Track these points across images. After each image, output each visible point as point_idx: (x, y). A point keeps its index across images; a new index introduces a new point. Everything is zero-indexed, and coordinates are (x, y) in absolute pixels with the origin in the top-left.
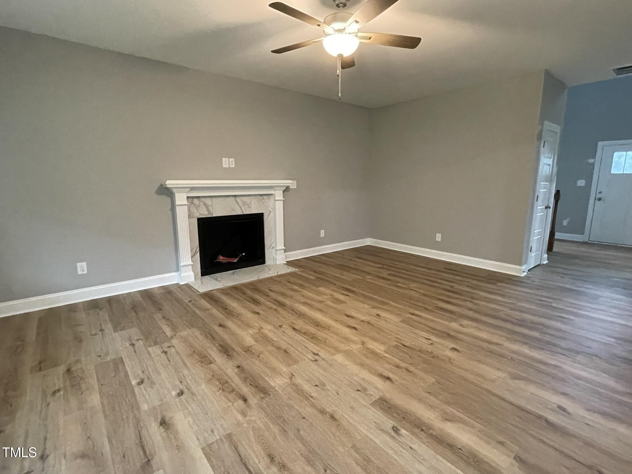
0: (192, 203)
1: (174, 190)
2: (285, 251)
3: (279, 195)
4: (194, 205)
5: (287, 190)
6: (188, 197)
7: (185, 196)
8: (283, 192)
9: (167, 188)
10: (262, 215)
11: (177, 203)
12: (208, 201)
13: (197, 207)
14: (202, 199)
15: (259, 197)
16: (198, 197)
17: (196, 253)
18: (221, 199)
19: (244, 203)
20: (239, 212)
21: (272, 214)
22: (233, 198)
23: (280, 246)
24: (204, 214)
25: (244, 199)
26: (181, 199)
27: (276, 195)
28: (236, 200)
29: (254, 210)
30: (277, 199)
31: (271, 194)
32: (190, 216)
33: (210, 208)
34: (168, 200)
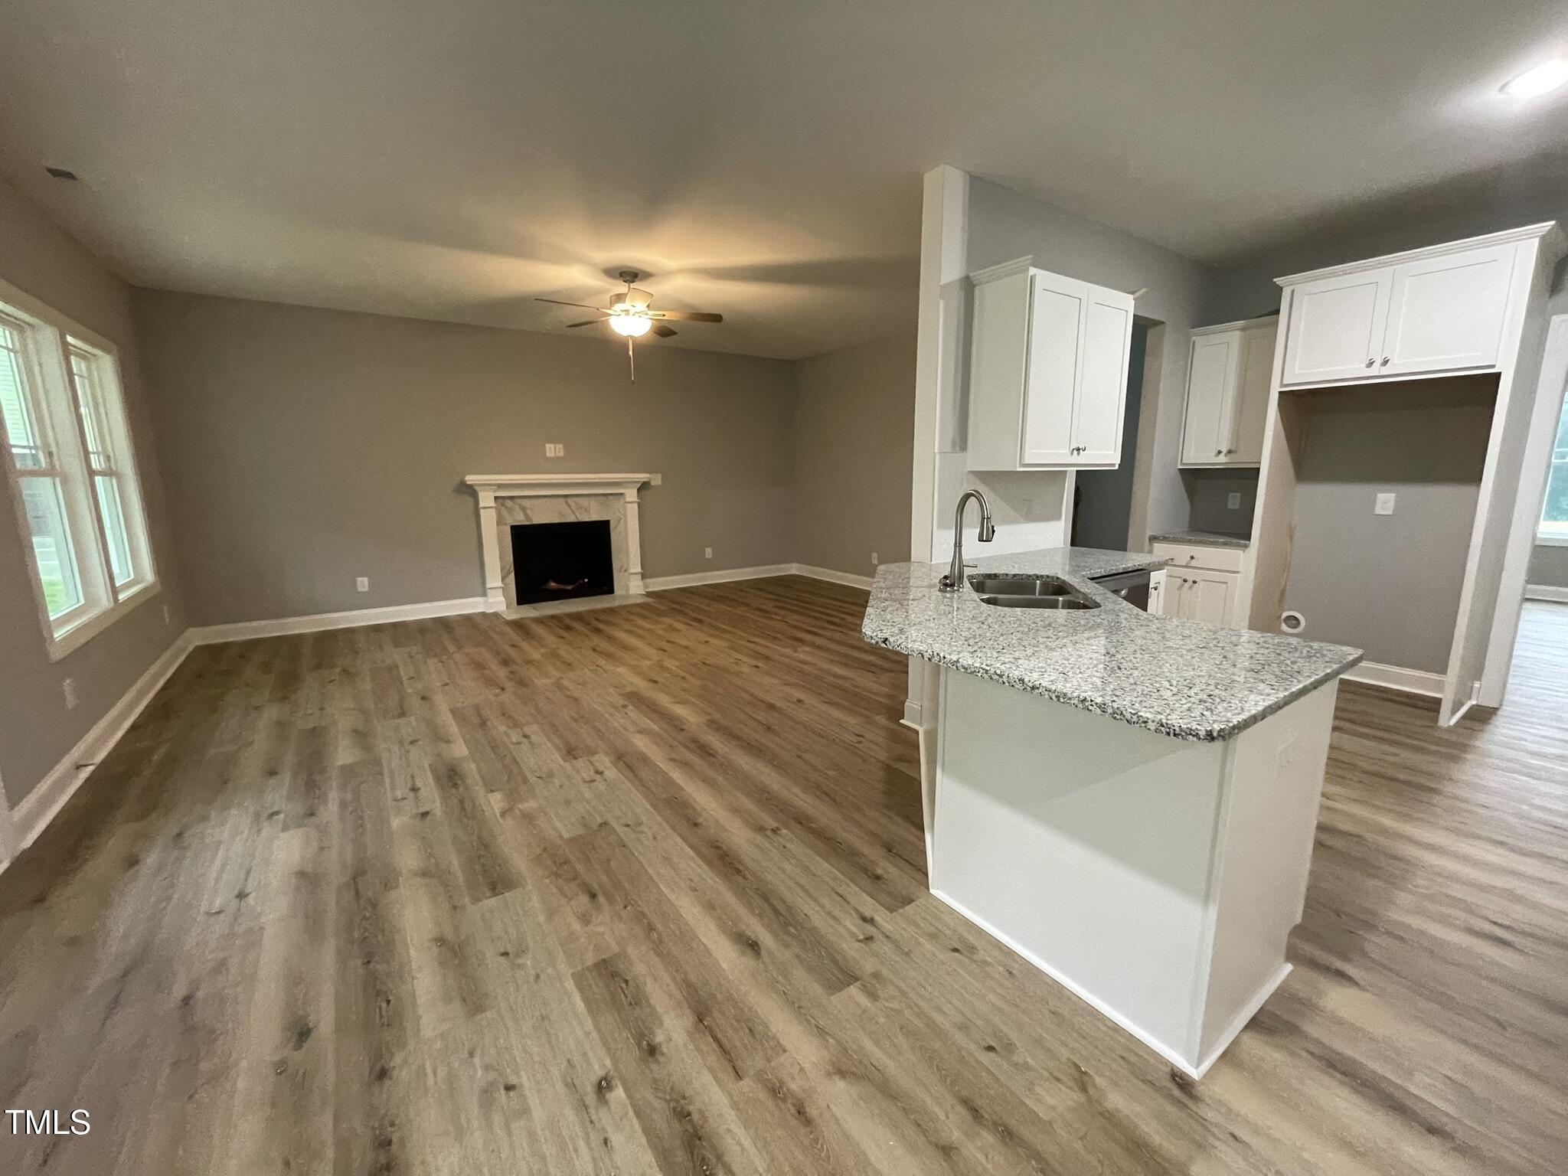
0: (503, 505)
1: (476, 488)
2: (644, 576)
3: (631, 494)
4: (506, 507)
5: (644, 487)
6: (496, 498)
7: (492, 495)
8: (639, 490)
9: (468, 485)
10: (607, 523)
11: (481, 505)
12: (526, 503)
13: (510, 510)
14: (517, 500)
15: (601, 497)
16: (512, 498)
17: (509, 573)
18: (545, 500)
19: (580, 507)
20: (571, 519)
21: (622, 522)
22: (562, 500)
23: (637, 568)
24: (520, 519)
25: (579, 500)
26: (486, 499)
27: (627, 495)
28: (566, 502)
29: (594, 516)
30: (628, 500)
31: (622, 494)
32: (499, 523)
33: (528, 512)
34: (470, 501)
